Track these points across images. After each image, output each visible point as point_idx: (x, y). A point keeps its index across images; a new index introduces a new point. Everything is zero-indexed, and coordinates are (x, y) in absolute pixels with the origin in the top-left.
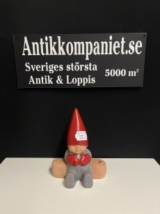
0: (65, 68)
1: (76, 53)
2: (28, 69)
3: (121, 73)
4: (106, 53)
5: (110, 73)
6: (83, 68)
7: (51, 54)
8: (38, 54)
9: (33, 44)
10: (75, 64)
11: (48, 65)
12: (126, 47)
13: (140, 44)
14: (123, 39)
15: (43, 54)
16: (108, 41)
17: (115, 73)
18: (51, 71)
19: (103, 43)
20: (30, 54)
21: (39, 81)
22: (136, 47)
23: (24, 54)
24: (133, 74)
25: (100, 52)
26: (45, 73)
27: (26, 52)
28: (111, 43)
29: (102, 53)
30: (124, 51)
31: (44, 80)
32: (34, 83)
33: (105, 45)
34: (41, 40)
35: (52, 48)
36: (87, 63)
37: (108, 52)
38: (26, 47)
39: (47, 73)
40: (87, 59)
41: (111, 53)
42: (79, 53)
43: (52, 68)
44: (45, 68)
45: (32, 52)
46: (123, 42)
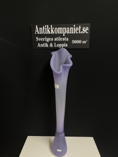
0: (54, 39)
1: (59, 33)
2: (37, 40)
3: (79, 42)
4: (72, 33)
5: (75, 42)
6: (62, 39)
7: (48, 33)
8: (42, 33)
9: (40, 29)
10: (58, 38)
11: (46, 38)
12: (81, 30)
13: (87, 29)
14: (80, 26)
15: (44, 33)
16: (73, 27)
17: (77, 42)
18: (48, 41)
20: (38, 33)
21: (42, 45)
22: (86, 30)
24: (84, 42)
25: (70, 32)
27: (37, 32)
30: (81, 32)
31: (44, 45)
32: (40, 46)
33: (72, 29)
34: (44, 27)
35: (48, 31)
36: (64, 37)
38: (37, 30)
39: (46, 42)
40: (64, 35)
41: (74, 33)
43: (48, 40)
44: (45, 40)
46: (80, 28)
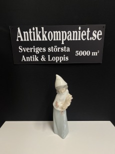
0: (47, 50)
1: (55, 40)
2: (21, 51)
3: (87, 53)
4: (76, 39)
5: (79, 53)
6: (60, 50)
7: (37, 40)
8: (28, 40)
9: (24, 33)
10: (54, 47)
11: (35, 48)
12: (91, 35)
13: (100, 33)
14: (88, 29)
15: (31, 40)
16: (78, 30)
17: (83, 53)
18: (37, 52)
19: (74, 32)
20: (22, 40)
21: (29, 59)
22: (97, 35)
23: (18, 40)
24: (95, 54)
25: (72, 38)
26: (33, 53)
27: (19, 39)
28: (80, 32)
29: (74, 39)
30: (89, 38)
31: (32, 58)
32: (25, 60)
33: (75, 33)
34: (30, 30)
35: (38, 36)
36: (63, 46)
37: (78, 38)
38: (19, 35)
39: (35, 54)
40: (63, 43)
41: (79, 39)
42: (57, 39)
43: (38, 50)
44: (33, 50)
45: (23, 39)
46: (88, 31)
